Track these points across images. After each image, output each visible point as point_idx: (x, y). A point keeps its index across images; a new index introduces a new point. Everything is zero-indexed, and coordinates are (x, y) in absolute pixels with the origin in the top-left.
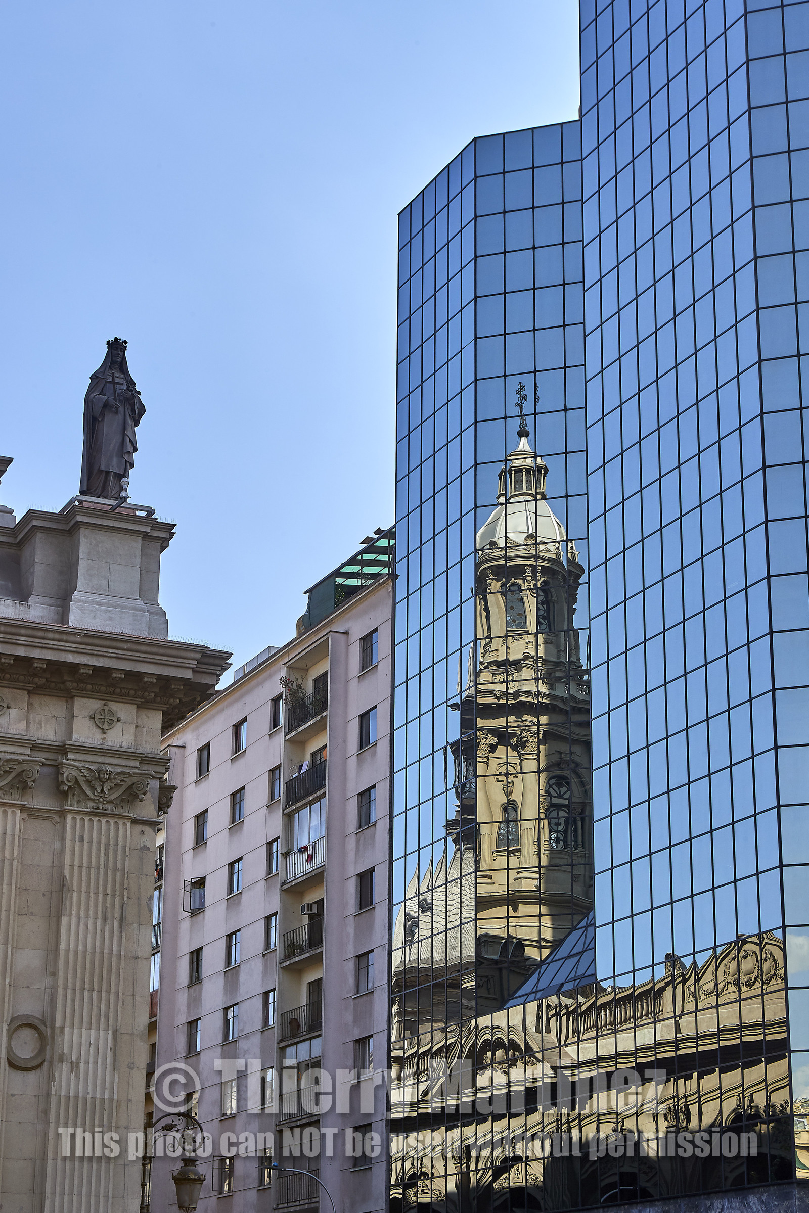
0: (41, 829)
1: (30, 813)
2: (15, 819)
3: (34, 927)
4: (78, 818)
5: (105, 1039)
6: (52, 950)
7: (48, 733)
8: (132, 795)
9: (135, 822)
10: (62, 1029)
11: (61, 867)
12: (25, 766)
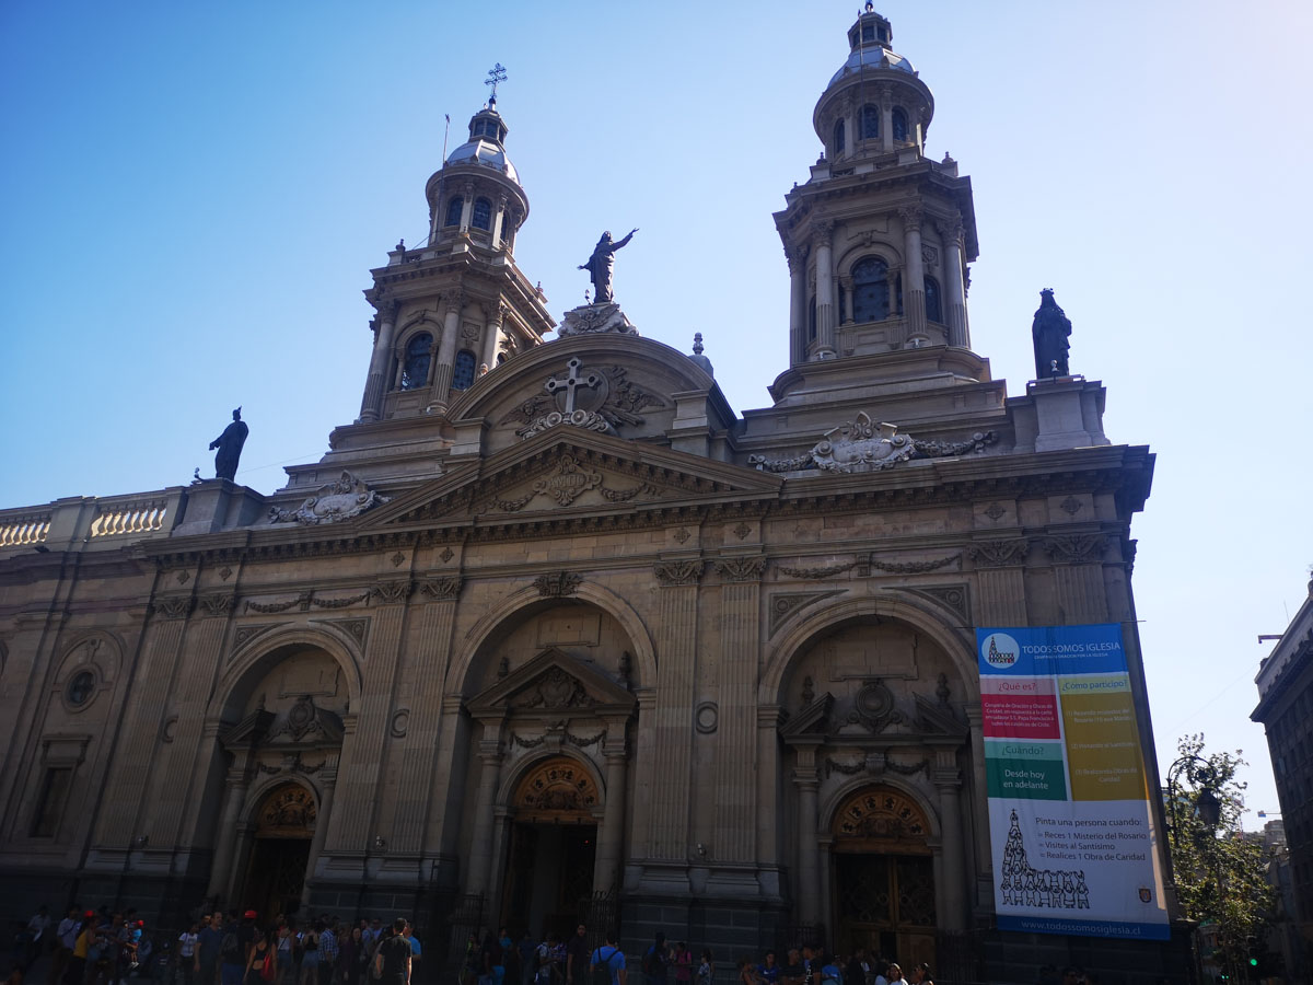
0: (1037, 581)
1: (1028, 571)
2: (1019, 576)
4: (1063, 569)
7: (1034, 522)
12: (1019, 543)
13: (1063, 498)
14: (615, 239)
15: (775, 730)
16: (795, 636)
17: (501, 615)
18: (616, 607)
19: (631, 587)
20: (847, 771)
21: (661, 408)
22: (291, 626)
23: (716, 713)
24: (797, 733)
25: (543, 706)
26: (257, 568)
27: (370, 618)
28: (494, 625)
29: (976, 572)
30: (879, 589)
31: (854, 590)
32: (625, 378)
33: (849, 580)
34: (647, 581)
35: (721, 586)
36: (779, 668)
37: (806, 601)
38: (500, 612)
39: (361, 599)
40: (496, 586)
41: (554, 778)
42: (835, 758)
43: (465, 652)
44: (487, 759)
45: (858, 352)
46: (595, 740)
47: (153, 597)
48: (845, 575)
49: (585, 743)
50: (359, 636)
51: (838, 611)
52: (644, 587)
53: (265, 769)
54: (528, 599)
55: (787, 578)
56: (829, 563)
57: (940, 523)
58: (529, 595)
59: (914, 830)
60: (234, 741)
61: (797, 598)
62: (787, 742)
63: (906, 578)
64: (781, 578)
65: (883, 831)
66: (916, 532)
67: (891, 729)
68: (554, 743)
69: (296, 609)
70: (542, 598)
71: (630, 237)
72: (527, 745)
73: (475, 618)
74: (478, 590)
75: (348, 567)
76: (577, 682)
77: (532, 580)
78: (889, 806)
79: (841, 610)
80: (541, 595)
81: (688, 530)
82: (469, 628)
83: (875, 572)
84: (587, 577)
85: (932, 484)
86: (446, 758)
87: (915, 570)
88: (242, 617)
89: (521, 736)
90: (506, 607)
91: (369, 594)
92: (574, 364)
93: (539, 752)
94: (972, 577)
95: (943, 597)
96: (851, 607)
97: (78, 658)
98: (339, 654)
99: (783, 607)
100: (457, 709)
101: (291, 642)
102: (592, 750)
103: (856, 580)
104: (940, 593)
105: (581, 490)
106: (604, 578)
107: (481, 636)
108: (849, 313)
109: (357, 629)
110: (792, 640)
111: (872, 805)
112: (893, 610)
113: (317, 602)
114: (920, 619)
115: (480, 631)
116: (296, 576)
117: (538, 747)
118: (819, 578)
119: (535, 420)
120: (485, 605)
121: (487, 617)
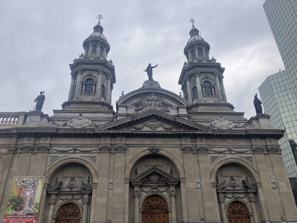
0: (267, 156)
1: (265, 154)
2: (263, 155)
3: (270, 169)
4: (271, 154)
5: (285, 183)
6: (273, 172)
7: (264, 144)
8: (277, 150)
9: (279, 154)
10: (278, 183)
11: (271, 161)
12: (262, 148)
13: (269, 139)
14: (152, 66)
15: (215, 189)
16: (217, 166)
17: (138, 157)
18: (171, 157)
19: (174, 152)
20: (229, 198)
21: (173, 108)
22: (70, 157)
23: (200, 184)
24: (220, 189)
25: (149, 182)
26: (56, 139)
27: (97, 156)
28: (137, 160)
29: (254, 154)
30: (234, 156)
31: (229, 156)
33: (227, 154)
34: (178, 151)
35: (198, 153)
36: (214, 174)
37: (218, 158)
38: (138, 156)
39: (94, 150)
40: (136, 149)
41: (152, 201)
42: (226, 195)
43: (130, 166)
44: (137, 196)
45: (208, 102)
46: (165, 191)
47: (16, 145)
48: (226, 152)
49: (163, 192)
50: (94, 160)
51: (226, 161)
52: (177, 152)
53: (61, 199)
54: (146, 153)
55: (213, 152)
56: (222, 150)
57: (244, 143)
58: (146, 152)
59: (244, 211)
60: (52, 190)
61: (216, 157)
62: (218, 191)
63: (239, 154)
64: (211, 152)
65: (237, 212)
66: (240, 144)
67: (237, 188)
68: (155, 192)
69: (72, 151)
70: (150, 153)
71: (156, 66)
72: (146, 192)
73: (131, 158)
74: (131, 150)
75: (88, 141)
76: (160, 175)
77: (147, 148)
78: (237, 206)
79: (227, 161)
80: (150, 152)
81: (188, 139)
82: (130, 160)
83: (233, 152)
84: (161, 148)
86: (127, 196)
87: (241, 153)
88: (52, 153)
89: (144, 190)
90: (140, 155)
91: (96, 149)
92: (153, 95)
93: (150, 194)
94: (253, 155)
95: (248, 159)
96: (229, 160)
98: (87, 165)
99: (213, 159)
100: (129, 182)
101: (71, 161)
102: (165, 193)
103: (229, 154)
104: (248, 158)
105: (158, 126)
106: (166, 149)
107: (134, 162)
108: (204, 93)
109: (94, 159)
110: (216, 167)
112: (238, 161)
113: (78, 150)
114: (244, 163)
115: (133, 161)
117: (149, 193)
118: (221, 153)
119: (141, 107)
120: (134, 154)
121: (135, 157)
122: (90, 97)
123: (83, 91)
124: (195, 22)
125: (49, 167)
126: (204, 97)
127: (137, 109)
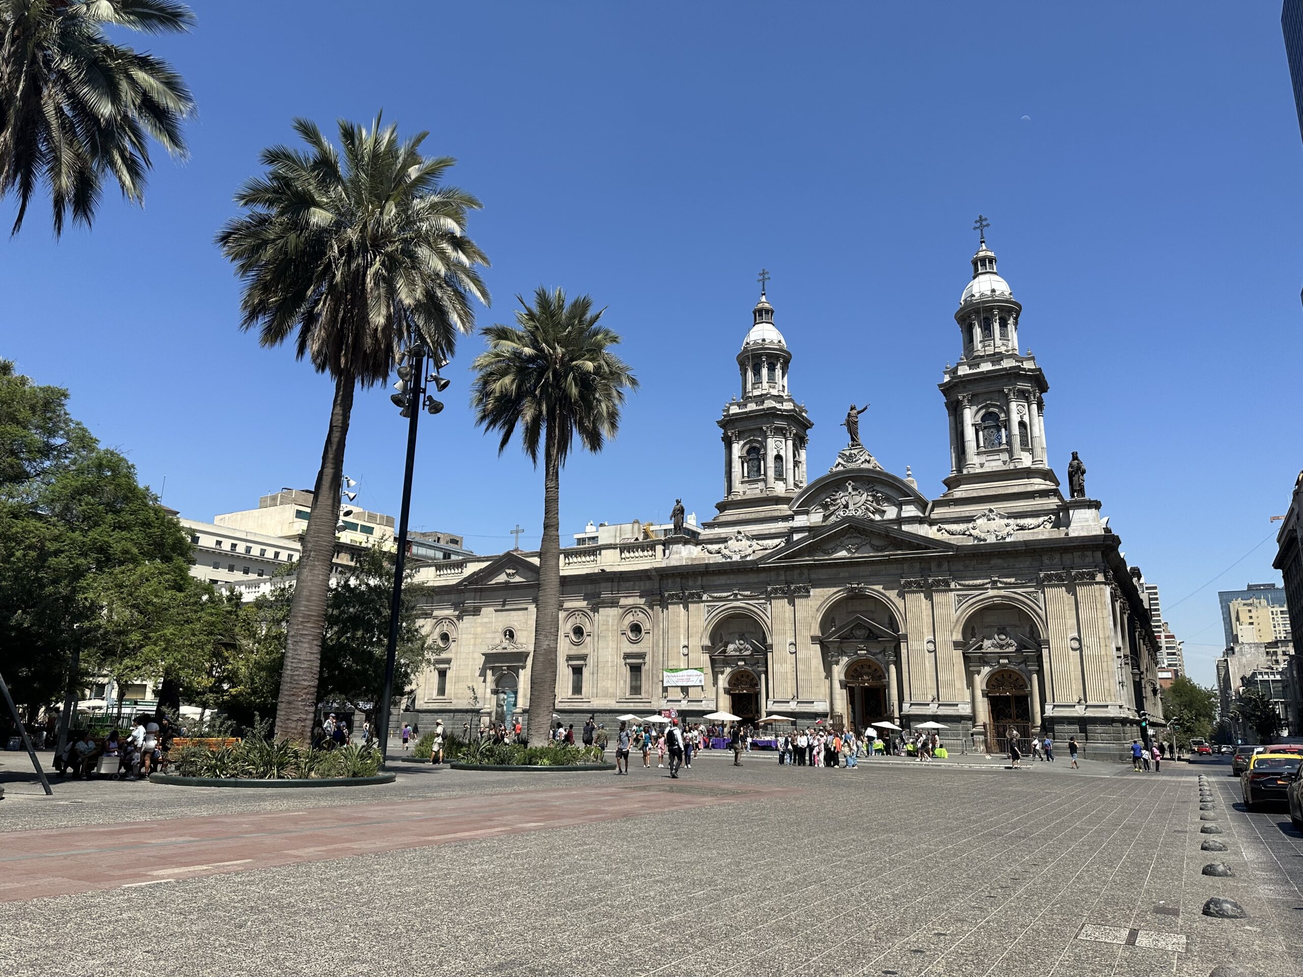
1: (1064, 587)
2: (1061, 587)
3: (1073, 613)
4: (1079, 584)
5: (1096, 639)
6: (1078, 619)
7: (1069, 564)
8: (1093, 576)
9: (1096, 582)
10: (1084, 638)
13: (1079, 553)
14: (858, 409)
15: (961, 651)
16: (968, 612)
17: (830, 603)
19: (890, 590)
20: (992, 665)
21: (893, 504)
22: (731, 606)
23: (934, 643)
24: (970, 651)
25: (854, 638)
26: (709, 578)
27: (768, 602)
28: (828, 605)
29: (1044, 585)
30: (1003, 592)
31: (991, 593)
32: (875, 488)
33: (986, 589)
35: (931, 591)
36: (961, 625)
37: (970, 597)
38: (830, 599)
39: (763, 593)
40: (826, 588)
41: (863, 668)
42: (987, 660)
43: (818, 617)
44: (835, 661)
45: (987, 465)
46: (880, 653)
48: (985, 586)
49: (876, 654)
50: (765, 610)
51: (986, 602)
52: (896, 590)
53: (730, 665)
54: (841, 596)
55: (962, 587)
56: (979, 582)
57: (1028, 563)
58: (843, 592)
59: (1020, 687)
61: (967, 596)
62: (966, 655)
63: (1014, 587)
64: (958, 586)
65: (1008, 686)
66: (1017, 567)
67: (1009, 649)
68: (863, 655)
69: (733, 597)
70: (850, 594)
71: (866, 408)
72: (850, 655)
74: (818, 589)
75: (753, 579)
76: (869, 629)
77: (843, 586)
78: (1010, 677)
79: (988, 601)
80: (847, 594)
81: (914, 565)
83: (999, 585)
84: (868, 585)
85: (1024, 548)
86: (820, 661)
87: (1017, 584)
88: (707, 601)
89: (846, 651)
90: (833, 598)
91: (767, 591)
92: (849, 484)
94: (1042, 587)
95: (1030, 595)
96: (991, 599)
97: (630, 619)
98: (756, 618)
99: (960, 599)
100: (819, 642)
101: (733, 613)
102: (880, 656)
103: (991, 589)
105: (861, 545)
106: (877, 586)
107: (824, 610)
108: (982, 444)
109: (763, 607)
110: (966, 613)
111: (1003, 677)
112: (1008, 601)
113: (741, 595)
114: (1019, 605)
115: (822, 608)
116: (728, 582)
117: (854, 656)
118: (976, 587)
119: (832, 508)
120: (823, 596)
121: (825, 602)
122: (756, 486)
123: (746, 474)
124: (988, 225)
125: (707, 622)
126: (978, 454)
127: (828, 513)
